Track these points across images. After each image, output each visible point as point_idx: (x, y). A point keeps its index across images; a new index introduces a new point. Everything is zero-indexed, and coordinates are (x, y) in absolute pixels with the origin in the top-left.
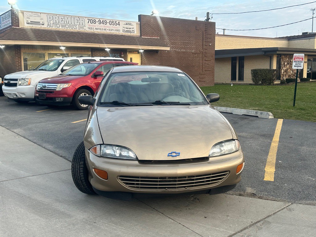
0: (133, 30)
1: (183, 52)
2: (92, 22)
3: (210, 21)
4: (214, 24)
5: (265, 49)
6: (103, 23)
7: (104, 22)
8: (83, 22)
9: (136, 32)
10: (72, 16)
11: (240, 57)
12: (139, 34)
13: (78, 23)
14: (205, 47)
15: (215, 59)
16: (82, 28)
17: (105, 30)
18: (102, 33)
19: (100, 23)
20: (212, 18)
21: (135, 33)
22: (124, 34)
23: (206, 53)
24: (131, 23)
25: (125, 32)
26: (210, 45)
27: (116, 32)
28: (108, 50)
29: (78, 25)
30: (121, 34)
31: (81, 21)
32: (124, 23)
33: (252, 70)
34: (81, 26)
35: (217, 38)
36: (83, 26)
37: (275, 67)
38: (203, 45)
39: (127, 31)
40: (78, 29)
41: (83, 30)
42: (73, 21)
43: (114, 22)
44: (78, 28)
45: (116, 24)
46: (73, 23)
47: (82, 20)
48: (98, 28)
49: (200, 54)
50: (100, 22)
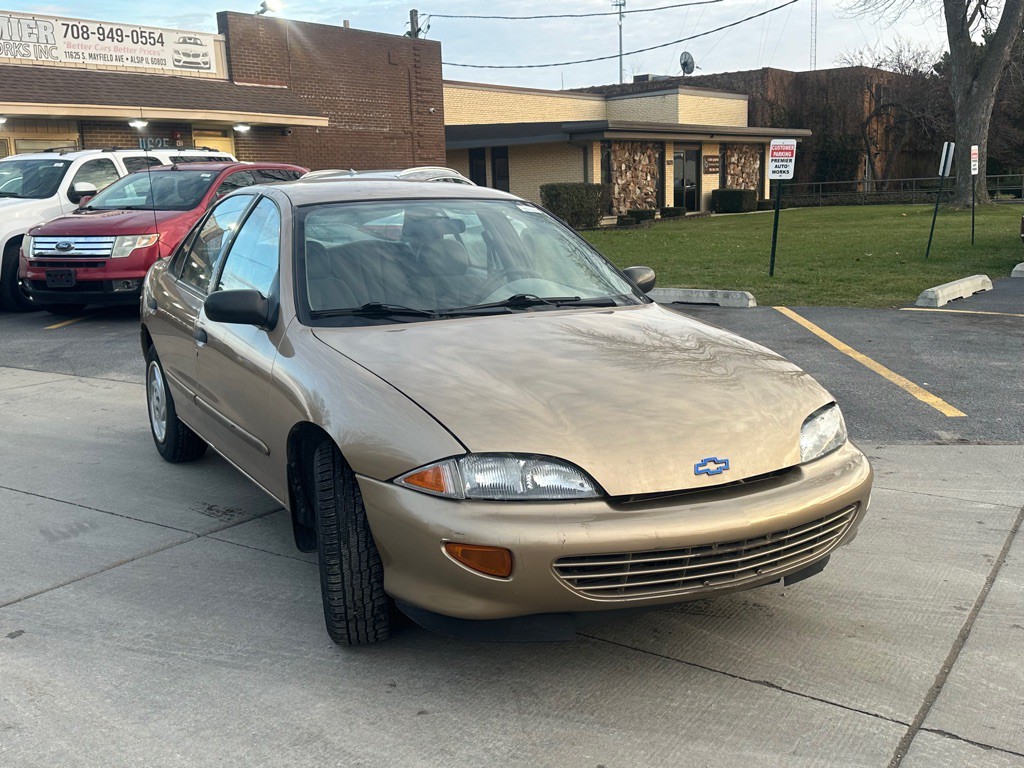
0: (206, 59)
1: (357, 132)
2: (76, 35)
3: (421, 36)
4: (435, 47)
5: (569, 126)
6: (113, 38)
7: (115, 34)
8: (48, 33)
9: (215, 69)
10: (11, 14)
11: (494, 150)
12: (223, 75)
13: (34, 38)
14: (416, 117)
15: (448, 152)
16: (47, 52)
17: (119, 59)
18: (109, 68)
19: (102, 37)
20: (429, 27)
21: (213, 70)
22: (179, 72)
23: (421, 136)
24: (197, 36)
25: (182, 67)
26: (430, 113)
27: (154, 66)
28: (140, 125)
29: (31, 45)
30: (170, 74)
31: (42, 30)
32: (177, 37)
33: (542, 187)
34: (43, 46)
35: (447, 91)
36: (49, 46)
37: (597, 178)
38: (411, 111)
39: (188, 65)
40: (33, 57)
41: (50, 59)
42: (15, 31)
43: (147, 35)
44: (32, 53)
45: (152, 41)
46: (16, 37)
47: (46, 28)
48: (96, 52)
49: (404, 138)
50: (103, 34)
